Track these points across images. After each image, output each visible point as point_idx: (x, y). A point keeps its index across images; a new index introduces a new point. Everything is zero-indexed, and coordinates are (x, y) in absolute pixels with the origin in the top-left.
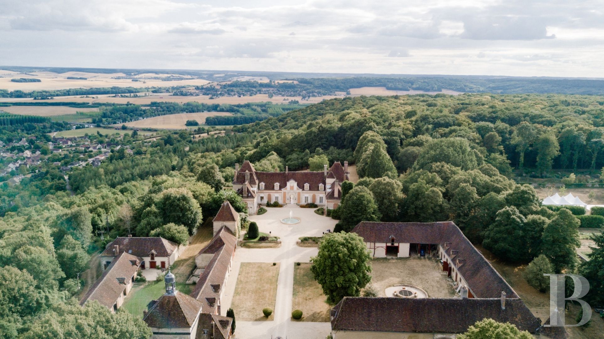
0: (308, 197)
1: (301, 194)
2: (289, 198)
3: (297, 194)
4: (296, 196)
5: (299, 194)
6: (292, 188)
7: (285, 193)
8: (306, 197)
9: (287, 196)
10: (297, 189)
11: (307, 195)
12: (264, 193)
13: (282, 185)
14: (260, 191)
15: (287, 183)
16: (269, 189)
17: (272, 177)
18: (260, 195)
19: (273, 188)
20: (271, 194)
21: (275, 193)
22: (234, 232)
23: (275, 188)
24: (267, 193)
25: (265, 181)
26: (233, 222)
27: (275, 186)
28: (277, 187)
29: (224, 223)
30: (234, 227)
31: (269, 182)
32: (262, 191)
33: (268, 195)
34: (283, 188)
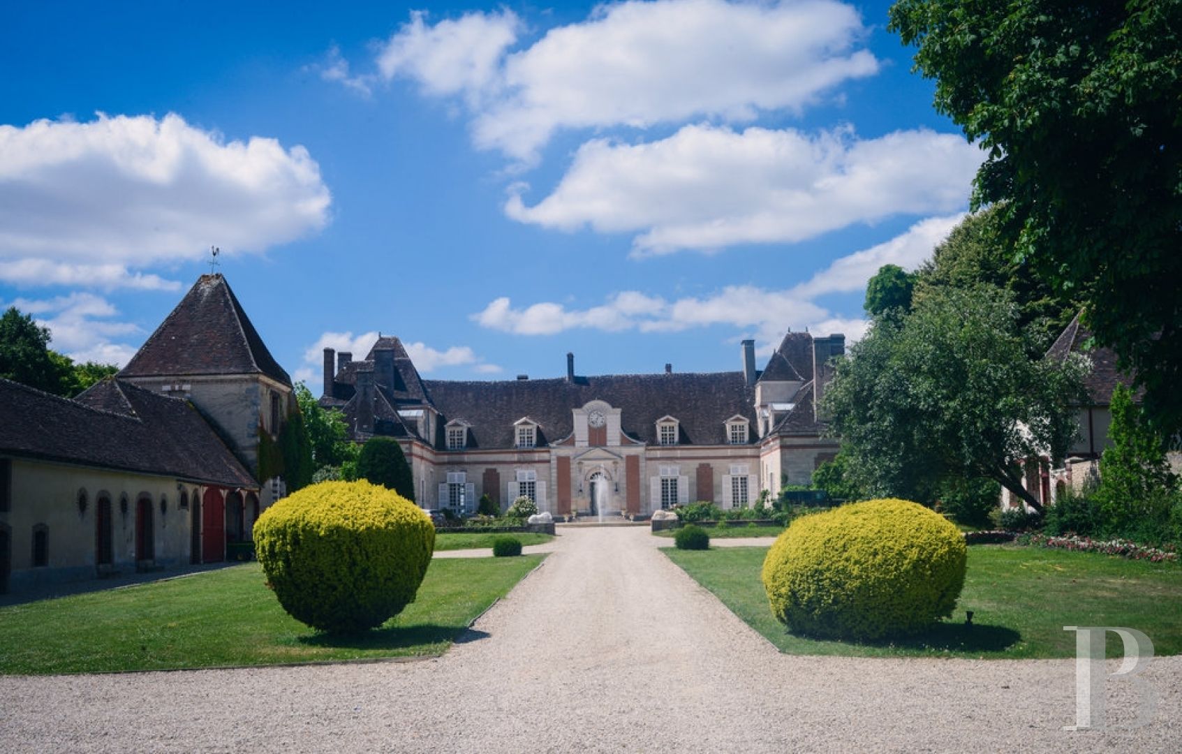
0: (674, 482)
1: (642, 464)
2: (587, 489)
3: (622, 465)
4: (621, 475)
5: (633, 462)
6: (598, 437)
7: (564, 463)
8: (664, 482)
9: (578, 477)
10: (624, 443)
11: (669, 471)
12: (466, 466)
13: (552, 429)
14: (446, 458)
15: (575, 412)
16: (488, 446)
17: (502, 400)
18: (449, 474)
19: (508, 443)
20: (501, 469)
21: (519, 462)
22: (245, 448)
23: (517, 441)
24: (478, 466)
25: (470, 417)
26: (242, 381)
27: (517, 432)
28: (526, 436)
29: (186, 387)
30: (248, 412)
31: (491, 418)
32: (456, 458)
33: (484, 474)
34: (554, 440)
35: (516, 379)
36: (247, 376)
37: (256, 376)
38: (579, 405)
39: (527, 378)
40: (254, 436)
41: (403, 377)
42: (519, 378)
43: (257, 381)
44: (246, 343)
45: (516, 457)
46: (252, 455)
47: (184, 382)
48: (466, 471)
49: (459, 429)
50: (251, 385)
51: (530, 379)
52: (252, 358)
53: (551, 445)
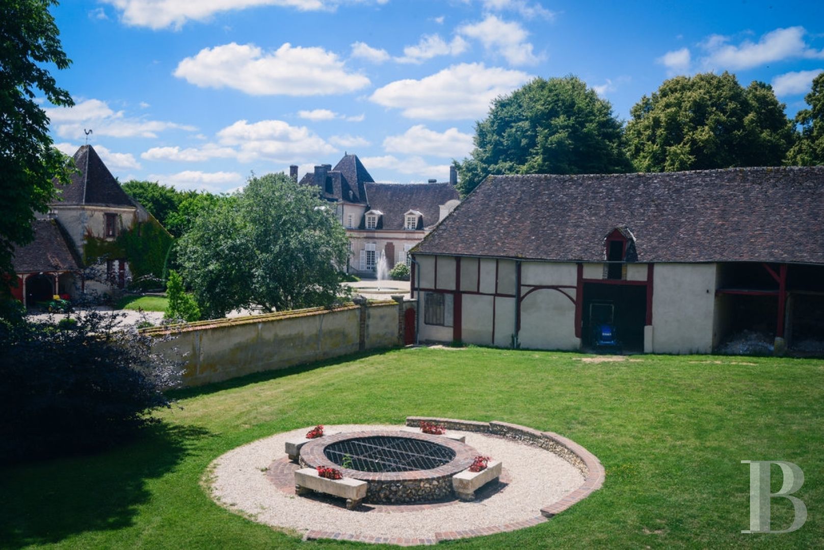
12: (376, 240)
13: (429, 218)
14: (365, 234)
15: (441, 206)
16: (388, 228)
17: (406, 197)
18: (366, 244)
19: (400, 227)
20: (395, 243)
21: (406, 239)
22: (79, 247)
23: (406, 225)
24: (383, 240)
25: (385, 208)
26: (77, 209)
27: (406, 219)
28: (411, 222)
29: (56, 212)
30: (80, 227)
31: (396, 209)
32: (370, 235)
33: (386, 246)
34: (428, 226)
35: (427, 183)
36: (79, 207)
37: (82, 207)
38: (443, 203)
39: (435, 181)
40: (82, 240)
41: (333, 183)
42: (430, 181)
43: (83, 209)
44: (85, 187)
45: (404, 236)
46: (81, 251)
47: (55, 209)
48: (375, 243)
49: (373, 216)
50: (81, 212)
51: (437, 183)
52: (84, 196)
53: (425, 229)
